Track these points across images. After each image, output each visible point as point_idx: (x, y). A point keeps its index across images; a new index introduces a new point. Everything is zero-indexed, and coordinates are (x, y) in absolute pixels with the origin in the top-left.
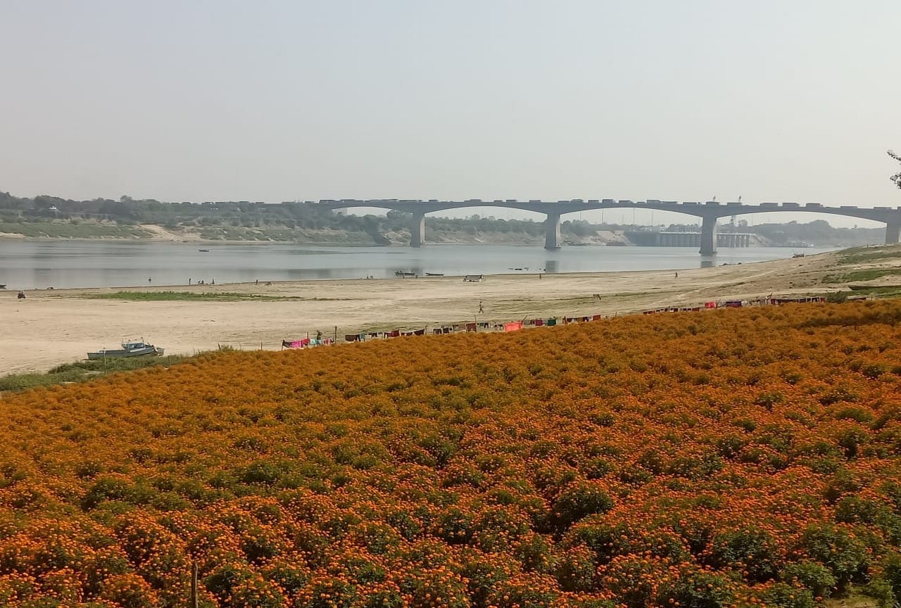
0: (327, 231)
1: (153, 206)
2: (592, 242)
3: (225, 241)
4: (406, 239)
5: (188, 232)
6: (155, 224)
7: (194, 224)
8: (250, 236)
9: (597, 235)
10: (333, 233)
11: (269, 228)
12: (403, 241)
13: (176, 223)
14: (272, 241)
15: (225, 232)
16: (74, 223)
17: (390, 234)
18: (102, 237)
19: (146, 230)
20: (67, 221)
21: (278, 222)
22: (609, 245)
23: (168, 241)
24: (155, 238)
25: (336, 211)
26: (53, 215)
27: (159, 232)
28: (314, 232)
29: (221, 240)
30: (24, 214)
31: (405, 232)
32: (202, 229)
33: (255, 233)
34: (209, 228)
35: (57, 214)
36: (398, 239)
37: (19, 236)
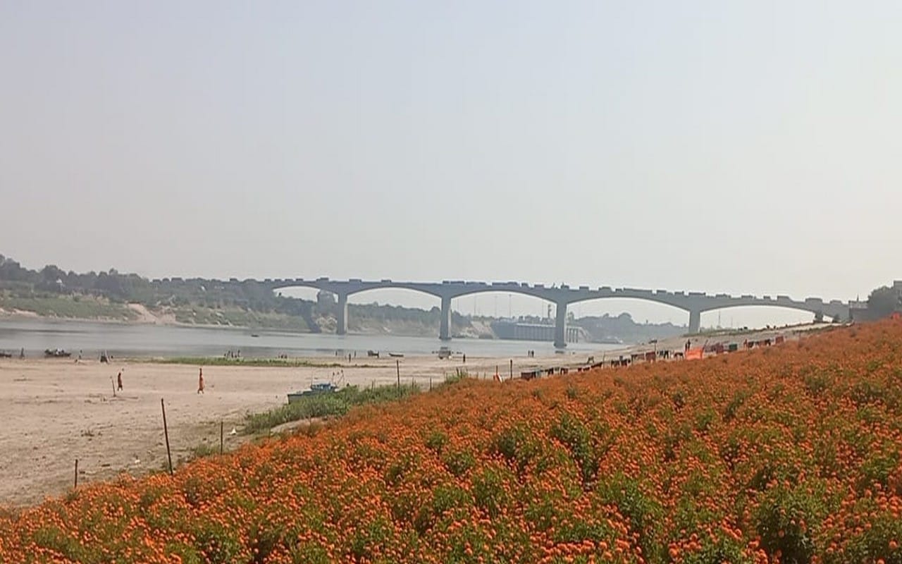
0: (272, 315)
1: (135, 280)
2: (469, 335)
3: (195, 325)
4: (332, 327)
5: (165, 313)
6: (138, 303)
7: (169, 304)
8: (214, 318)
9: (471, 326)
10: (277, 317)
11: (228, 310)
12: (330, 329)
13: (156, 303)
14: (231, 325)
15: (195, 314)
16: (76, 299)
17: (321, 320)
18: (99, 317)
19: (133, 310)
20: (70, 297)
21: (236, 303)
22: (481, 337)
23: (151, 323)
24: (142, 319)
25: (277, 291)
26: (58, 289)
27: (142, 312)
28: (263, 315)
29: (191, 322)
30: (36, 287)
31: (331, 318)
32: (176, 309)
33: (216, 315)
34: (182, 309)
35: (62, 289)
36: (327, 326)
37: (32, 314)
